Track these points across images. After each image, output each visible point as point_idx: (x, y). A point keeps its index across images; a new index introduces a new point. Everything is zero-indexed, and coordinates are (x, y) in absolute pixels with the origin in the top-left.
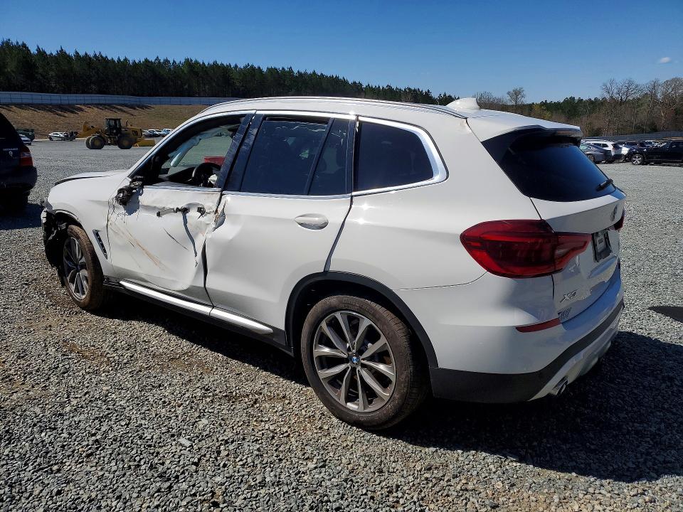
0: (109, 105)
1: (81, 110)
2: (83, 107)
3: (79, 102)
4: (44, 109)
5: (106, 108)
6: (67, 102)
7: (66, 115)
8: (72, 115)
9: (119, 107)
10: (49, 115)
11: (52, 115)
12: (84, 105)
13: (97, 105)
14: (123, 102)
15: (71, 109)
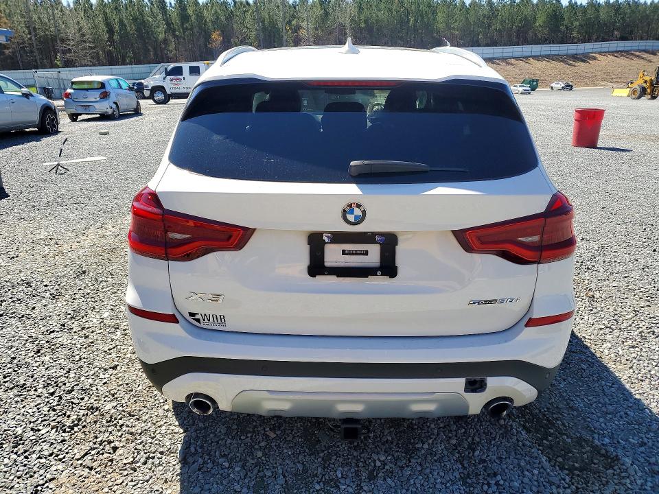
0: (627, 52)
1: (595, 58)
2: (597, 56)
3: (595, 50)
4: (557, 60)
5: (622, 55)
6: (582, 51)
7: (577, 64)
8: (582, 64)
9: (637, 53)
10: (560, 65)
11: (563, 65)
12: (599, 53)
13: (613, 53)
14: (643, 48)
15: (584, 58)
